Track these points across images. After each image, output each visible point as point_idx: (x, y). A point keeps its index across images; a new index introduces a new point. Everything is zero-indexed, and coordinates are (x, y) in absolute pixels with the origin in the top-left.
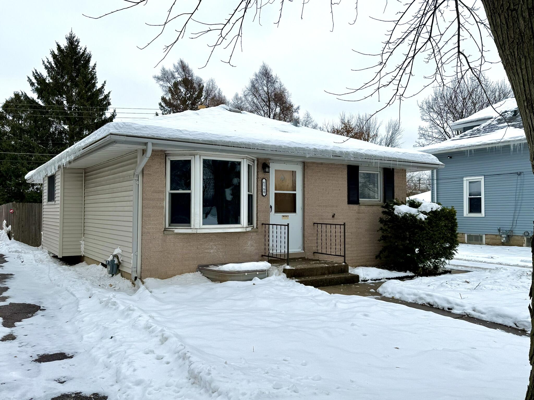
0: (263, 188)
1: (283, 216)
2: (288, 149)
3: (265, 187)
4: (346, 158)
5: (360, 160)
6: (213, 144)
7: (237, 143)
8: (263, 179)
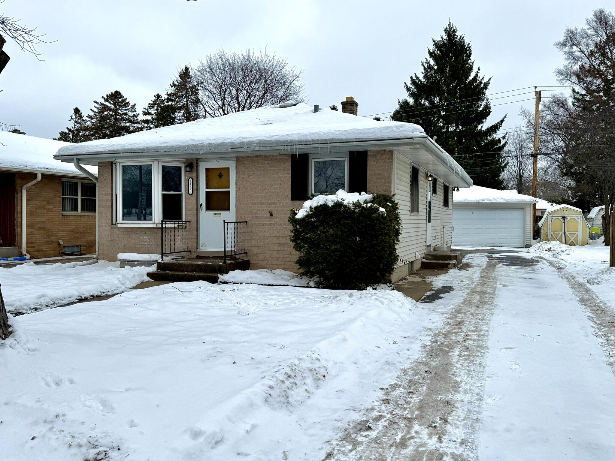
0: (190, 187)
1: (215, 214)
2: (180, 148)
3: (192, 186)
4: (248, 149)
5: (268, 148)
6: (116, 152)
7: (134, 149)
8: (189, 178)
